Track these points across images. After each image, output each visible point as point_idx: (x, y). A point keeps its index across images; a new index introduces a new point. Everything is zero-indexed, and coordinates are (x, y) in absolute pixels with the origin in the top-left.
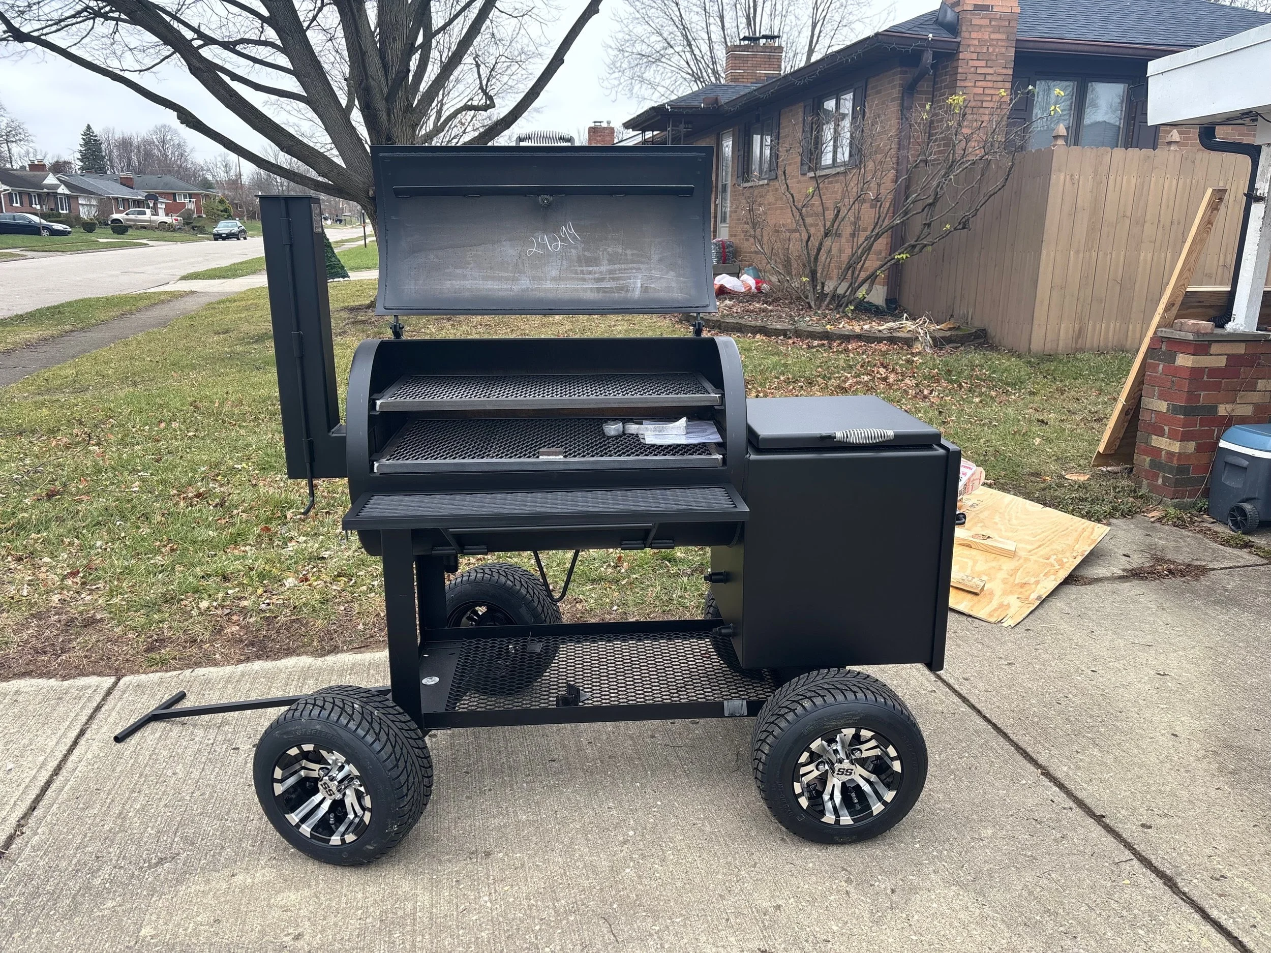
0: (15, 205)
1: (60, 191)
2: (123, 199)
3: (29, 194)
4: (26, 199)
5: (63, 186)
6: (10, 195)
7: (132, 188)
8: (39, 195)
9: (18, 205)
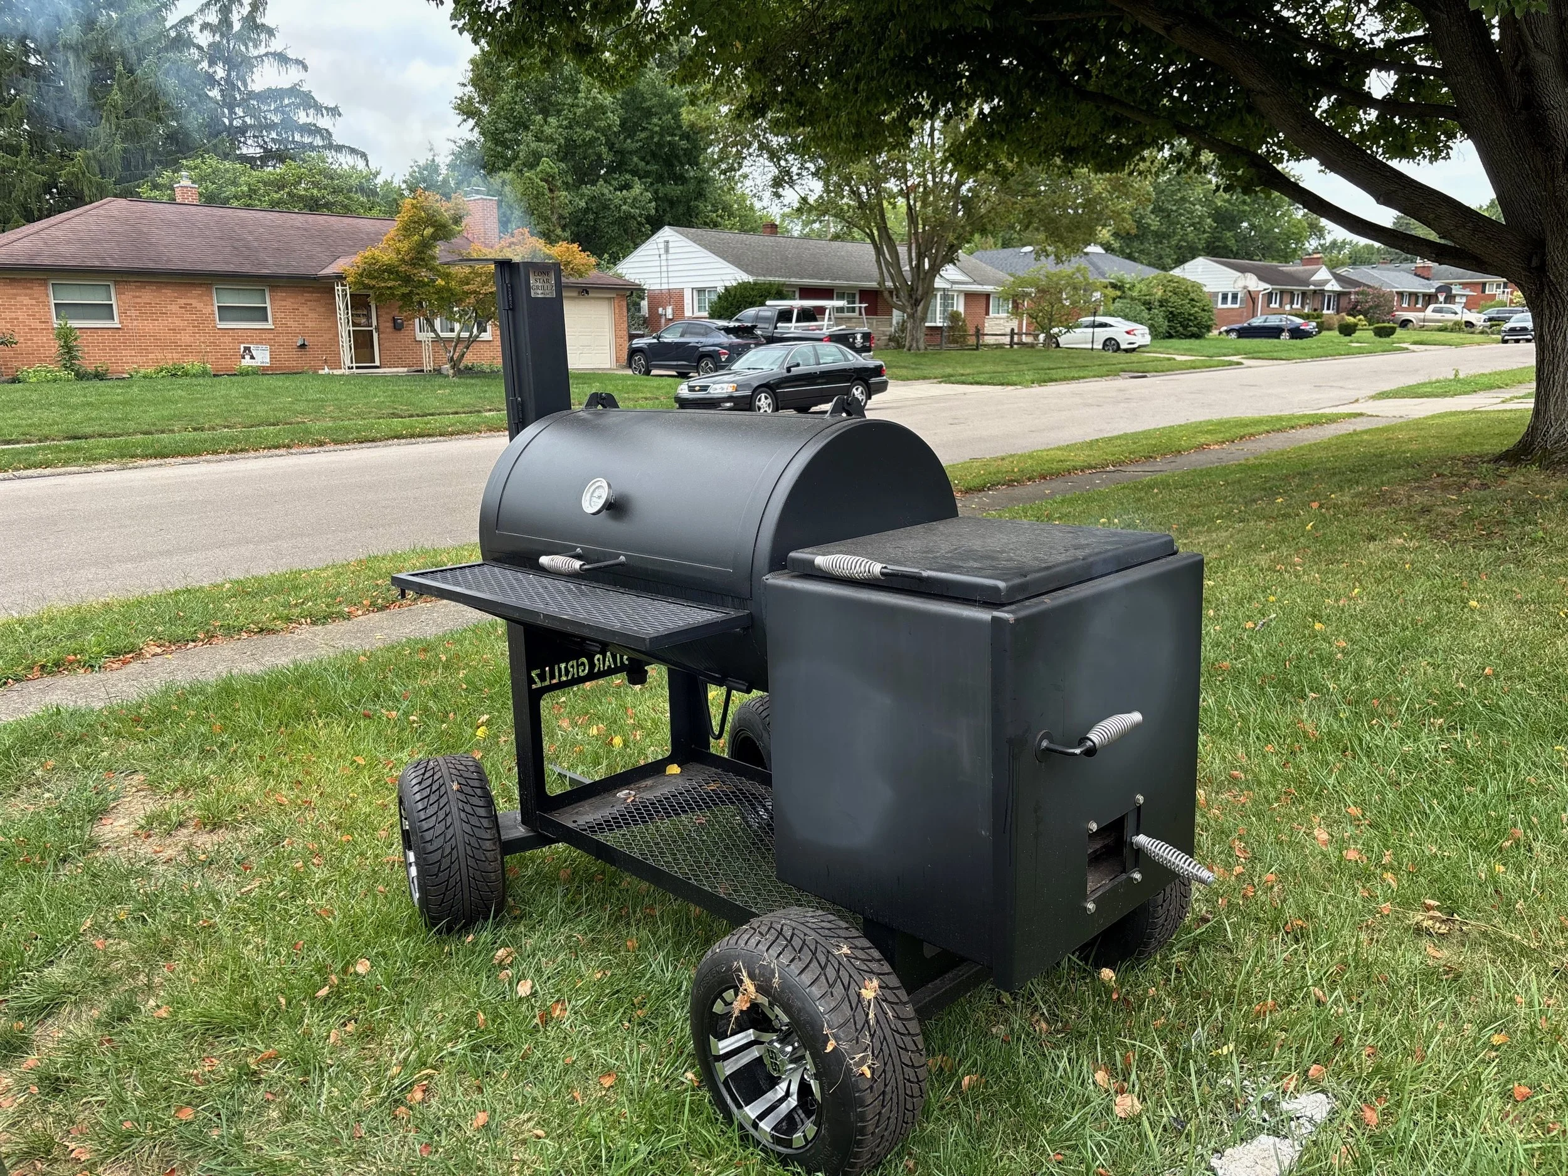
0: (1273, 306)
1: (1328, 287)
2: (1410, 294)
3: (1292, 293)
4: (1287, 298)
5: (1333, 282)
6: (1270, 294)
7: (1428, 279)
8: (1304, 294)
9: (1277, 306)
